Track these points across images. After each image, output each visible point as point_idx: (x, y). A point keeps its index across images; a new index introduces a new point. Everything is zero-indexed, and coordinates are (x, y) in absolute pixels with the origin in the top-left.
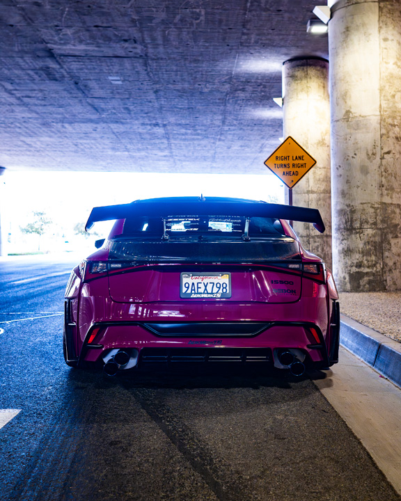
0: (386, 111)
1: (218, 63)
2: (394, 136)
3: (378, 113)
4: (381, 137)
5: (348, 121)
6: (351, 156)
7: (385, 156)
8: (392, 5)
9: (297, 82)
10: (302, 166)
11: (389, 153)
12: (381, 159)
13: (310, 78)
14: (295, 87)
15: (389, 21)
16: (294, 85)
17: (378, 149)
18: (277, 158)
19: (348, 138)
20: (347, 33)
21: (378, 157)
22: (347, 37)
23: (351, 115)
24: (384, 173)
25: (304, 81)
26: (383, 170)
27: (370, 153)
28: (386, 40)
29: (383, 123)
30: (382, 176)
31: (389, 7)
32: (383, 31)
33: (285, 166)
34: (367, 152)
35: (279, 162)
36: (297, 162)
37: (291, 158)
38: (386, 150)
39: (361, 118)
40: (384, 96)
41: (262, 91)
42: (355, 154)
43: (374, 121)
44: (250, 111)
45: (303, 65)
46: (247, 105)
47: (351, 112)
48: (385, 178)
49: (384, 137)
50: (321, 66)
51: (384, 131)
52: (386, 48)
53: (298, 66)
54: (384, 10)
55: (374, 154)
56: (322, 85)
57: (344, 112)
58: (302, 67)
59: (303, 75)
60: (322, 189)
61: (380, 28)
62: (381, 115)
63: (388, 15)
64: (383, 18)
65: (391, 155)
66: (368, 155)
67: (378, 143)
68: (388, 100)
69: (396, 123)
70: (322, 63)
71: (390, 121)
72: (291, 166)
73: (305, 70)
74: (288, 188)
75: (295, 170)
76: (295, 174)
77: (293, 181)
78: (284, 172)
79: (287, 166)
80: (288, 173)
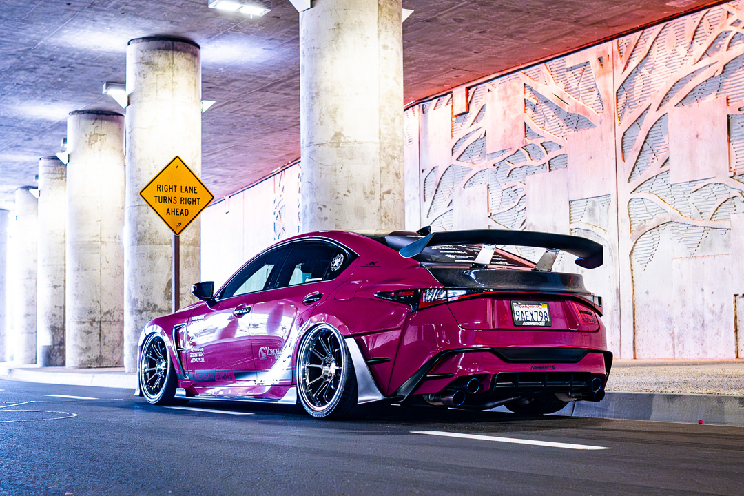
0: (386, 138)
1: (28, 25)
2: (394, 171)
3: (378, 141)
4: (381, 172)
5: (338, 147)
6: (342, 193)
7: (386, 196)
8: (391, 5)
9: (156, 73)
10: (194, 201)
11: (388, 192)
12: (381, 200)
13: (178, 69)
14: (154, 80)
15: (389, 24)
16: (152, 77)
17: (378, 186)
18: (159, 187)
19: (338, 168)
20: (337, 31)
21: (377, 197)
22: (337, 35)
23: (342, 139)
24: (384, 219)
25: (168, 73)
26: (382, 214)
27: (368, 191)
28: (385, 47)
29: (382, 153)
30: (382, 222)
31: (389, 6)
32: (383, 36)
33: (170, 200)
34: (364, 189)
35: (162, 194)
36: (187, 195)
37: (178, 189)
38: (386, 189)
39: (356, 145)
40: (384, 119)
41: (61, 76)
42: (348, 191)
43: (372, 150)
44: (13, 103)
45: (167, 49)
46: (15, 94)
47: (343, 135)
48: (385, 224)
49: (384, 172)
50: (192, 53)
51: (383, 164)
52: (385, 58)
53: (159, 49)
54: (383, 10)
55: (372, 193)
56: (193, 81)
57: (332, 134)
58: (165, 52)
59: (167, 63)
60: (191, 239)
61: (379, 31)
62: (380, 143)
63: (388, 16)
64: (383, 20)
65: (391, 195)
66: (365, 193)
67: (377, 179)
68: (388, 125)
69: (396, 156)
70: (193, 48)
71: (390, 151)
72: (179, 200)
73: (170, 56)
74: (173, 234)
75: (184, 206)
76: (184, 213)
77: (180, 223)
78: (168, 209)
79: (173, 200)
80: (174, 212)
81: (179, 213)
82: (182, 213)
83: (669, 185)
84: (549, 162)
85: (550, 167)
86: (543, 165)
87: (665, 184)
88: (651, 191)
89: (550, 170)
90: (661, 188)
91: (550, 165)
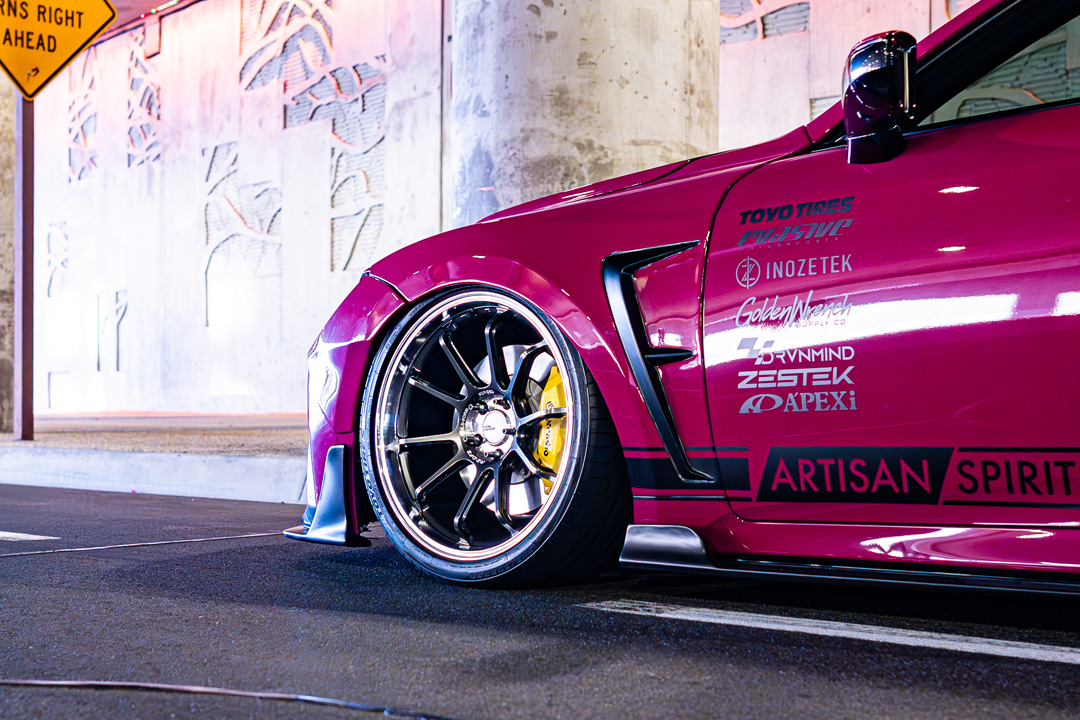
10: (70, 18)
30: (691, 56)
48: (697, 63)
72: (32, 11)
74: (17, 94)
75: (47, 28)
76: (47, 44)
77: (36, 70)
78: (8, 32)
79: (19, 10)
80: (23, 39)
81: (33, 43)
82: (40, 43)
83: (1062, 72)
84: (762, 19)
85: (764, 30)
86: (747, 25)
87: (1053, 69)
88: (1017, 83)
89: (765, 36)
90: (1039, 78)
91: (764, 25)
